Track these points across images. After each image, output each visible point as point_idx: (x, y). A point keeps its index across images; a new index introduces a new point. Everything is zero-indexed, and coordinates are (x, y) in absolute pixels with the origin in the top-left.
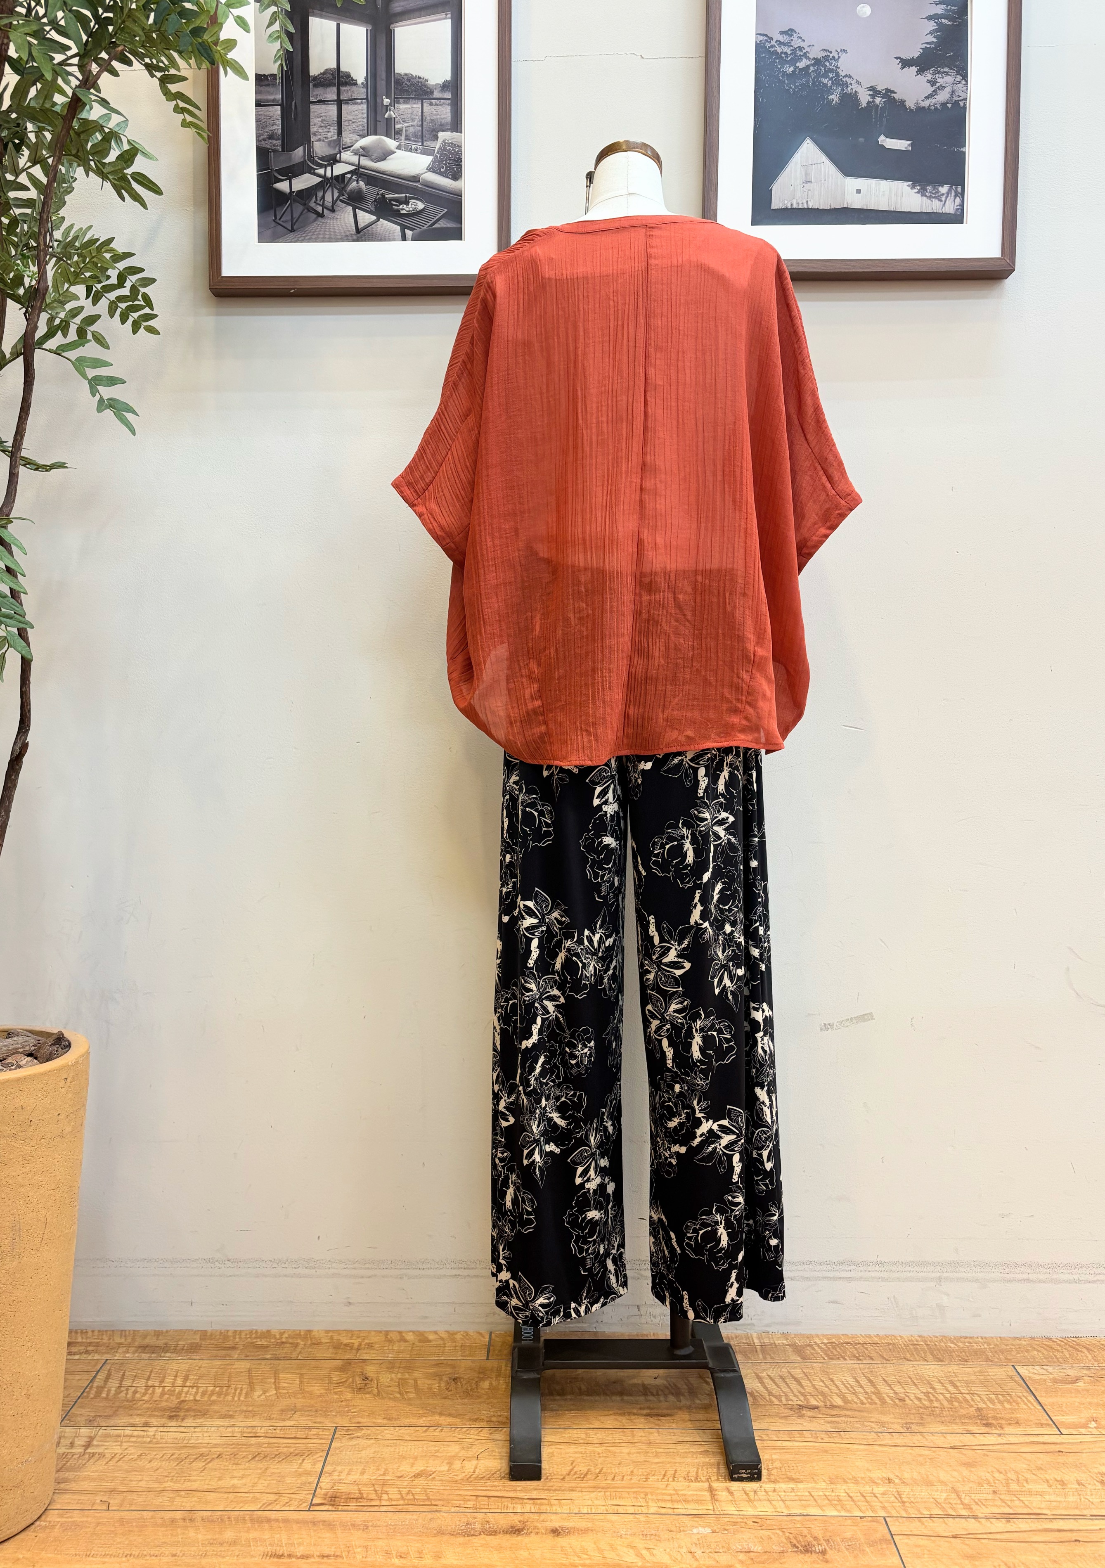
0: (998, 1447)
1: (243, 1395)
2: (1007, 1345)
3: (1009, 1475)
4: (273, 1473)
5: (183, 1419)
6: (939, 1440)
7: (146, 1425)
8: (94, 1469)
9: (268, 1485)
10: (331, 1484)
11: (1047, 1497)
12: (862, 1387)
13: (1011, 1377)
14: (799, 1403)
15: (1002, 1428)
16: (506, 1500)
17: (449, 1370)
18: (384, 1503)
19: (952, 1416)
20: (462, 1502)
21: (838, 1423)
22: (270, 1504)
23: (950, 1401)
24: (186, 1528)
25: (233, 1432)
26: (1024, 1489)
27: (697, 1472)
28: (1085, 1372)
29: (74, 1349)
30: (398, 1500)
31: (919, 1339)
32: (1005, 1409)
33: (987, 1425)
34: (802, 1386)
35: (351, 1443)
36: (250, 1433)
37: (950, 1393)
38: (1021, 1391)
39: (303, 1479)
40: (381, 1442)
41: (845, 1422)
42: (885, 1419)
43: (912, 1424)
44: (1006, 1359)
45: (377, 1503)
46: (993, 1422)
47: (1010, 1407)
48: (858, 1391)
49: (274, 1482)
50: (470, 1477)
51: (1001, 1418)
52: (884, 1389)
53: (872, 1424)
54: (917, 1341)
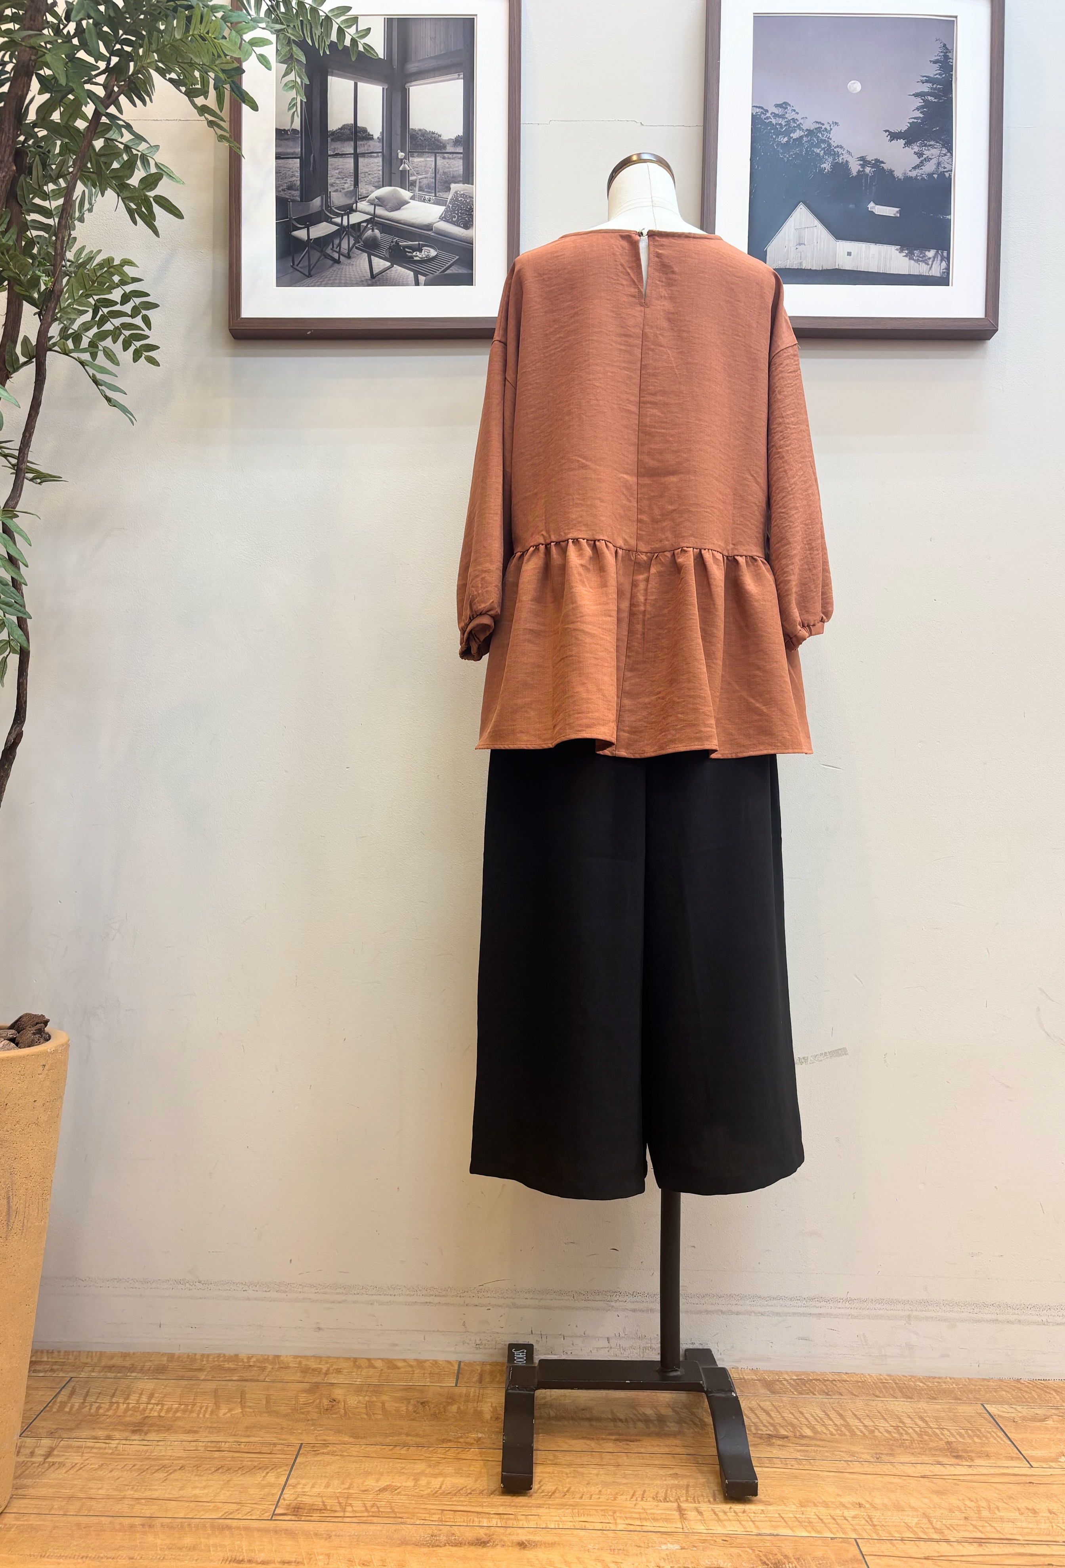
0: (969, 1477)
1: (208, 1413)
2: (976, 1385)
3: (980, 1503)
4: (236, 1485)
5: (146, 1434)
6: (910, 1470)
7: (109, 1437)
8: (53, 1477)
9: (231, 1495)
10: (295, 1496)
11: (1019, 1524)
12: (831, 1420)
13: (980, 1414)
14: (769, 1432)
16: (472, 1514)
17: (416, 1394)
18: (348, 1514)
19: (922, 1448)
20: (427, 1515)
21: (807, 1451)
22: (230, 1514)
23: (920, 1435)
24: (145, 1533)
25: (196, 1446)
26: (996, 1516)
27: (666, 1494)
28: (1053, 1411)
29: (34, 1368)
30: (362, 1512)
31: (887, 1377)
32: (975, 1443)
33: (957, 1457)
34: (771, 1417)
35: (316, 1459)
36: (214, 1447)
37: (919, 1427)
38: (990, 1427)
39: (266, 1490)
40: (348, 1458)
41: (815, 1451)
42: (855, 1449)
43: (882, 1454)
44: (975, 1398)
45: (341, 1514)
46: (964, 1454)
47: (980, 1441)
48: (827, 1423)
49: (238, 1492)
50: (436, 1493)
51: (971, 1451)
52: (854, 1422)
53: (842, 1454)
54: (886, 1380)
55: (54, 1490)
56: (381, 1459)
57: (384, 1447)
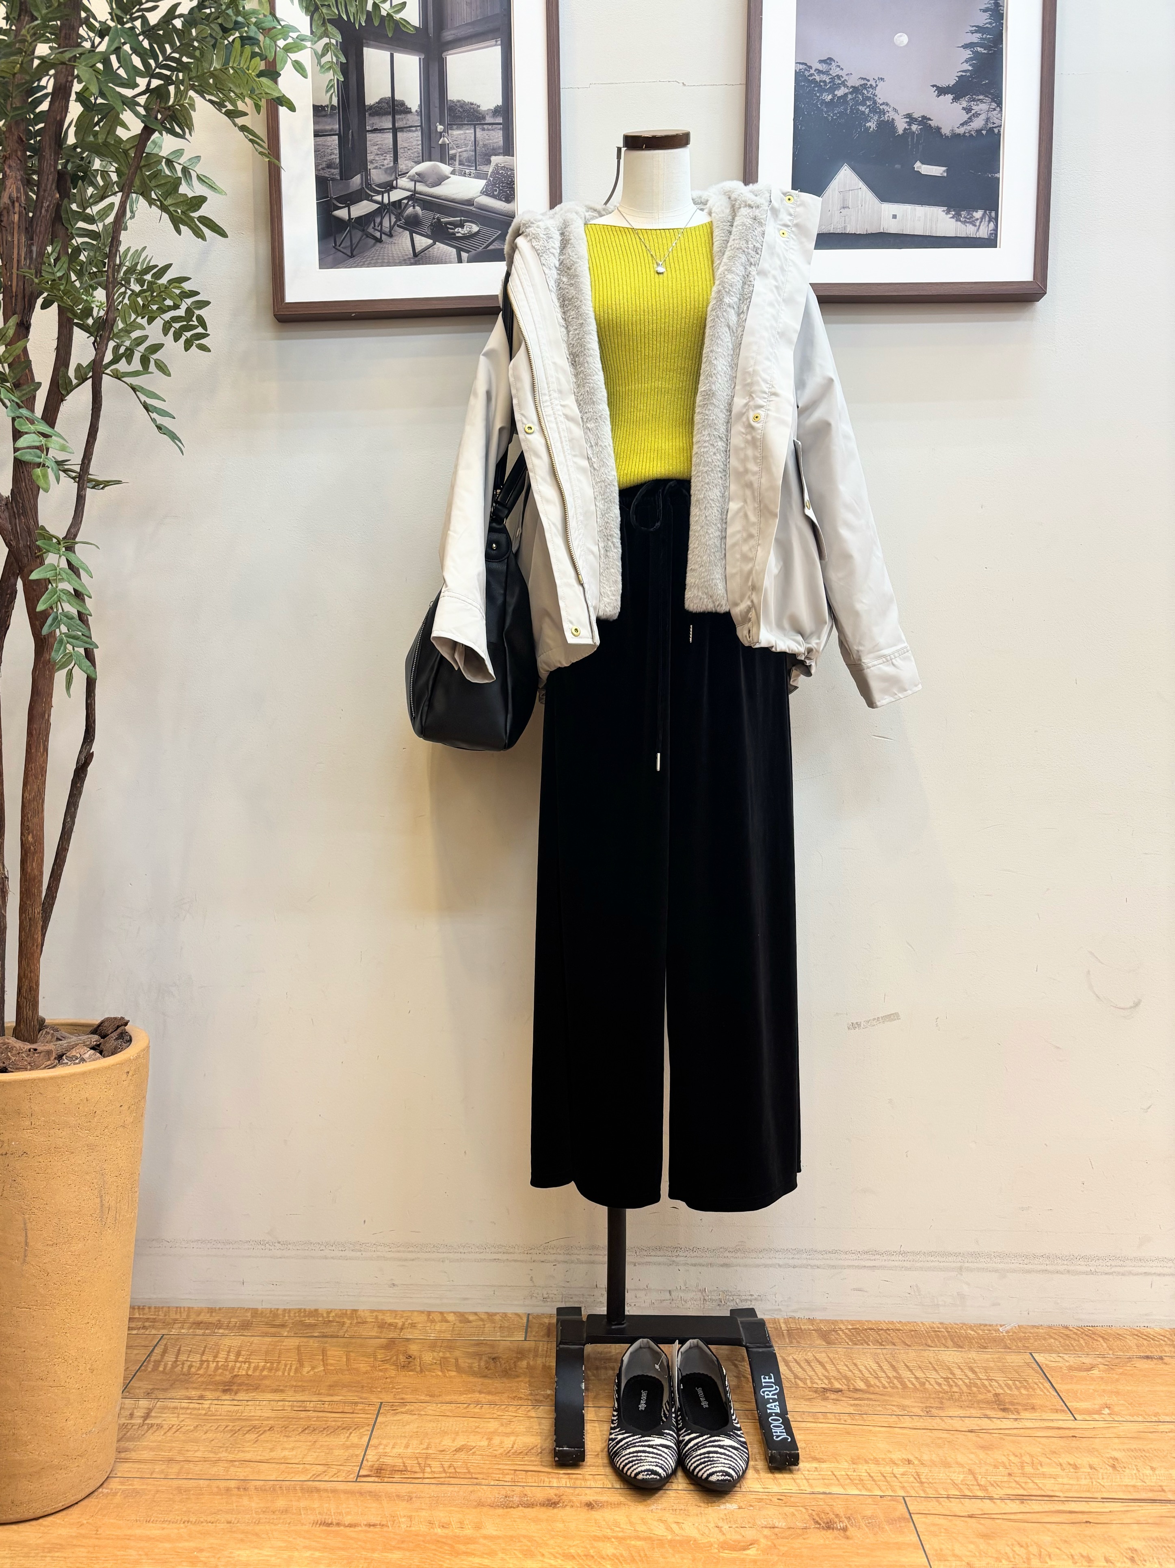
0: (1015, 1431)
1: (293, 1370)
2: (1025, 1333)
3: (1024, 1458)
4: (322, 1446)
5: (236, 1393)
6: (957, 1424)
7: (202, 1397)
8: (153, 1438)
9: (318, 1456)
10: (377, 1457)
11: (1060, 1480)
12: (884, 1372)
13: (1028, 1364)
14: (824, 1386)
15: (1019, 1413)
16: (543, 1474)
17: (488, 1349)
18: (426, 1475)
19: (971, 1401)
20: (501, 1476)
21: (860, 1405)
22: (318, 1476)
23: (968, 1387)
24: (240, 1496)
25: (284, 1406)
26: (1038, 1472)
28: (1100, 1360)
29: (133, 1325)
30: (440, 1473)
31: (939, 1325)
32: (1022, 1395)
33: (1004, 1410)
34: (826, 1370)
35: (395, 1419)
36: (300, 1406)
37: (969, 1378)
38: (1037, 1378)
39: (351, 1451)
40: (425, 1417)
41: (868, 1405)
42: (907, 1402)
43: (932, 1407)
44: (1024, 1346)
45: (420, 1475)
46: (1010, 1407)
47: (1026, 1393)
48: (880, 1376)
49: (323, 1454)
50: (508, 1452)
51: (1018, 1404)
52: (906, 1374)
53: (894, 1408)
54: (938, 1328)
55: (152, 1453)
56: (456, 1418)
57: (458, 1405)
